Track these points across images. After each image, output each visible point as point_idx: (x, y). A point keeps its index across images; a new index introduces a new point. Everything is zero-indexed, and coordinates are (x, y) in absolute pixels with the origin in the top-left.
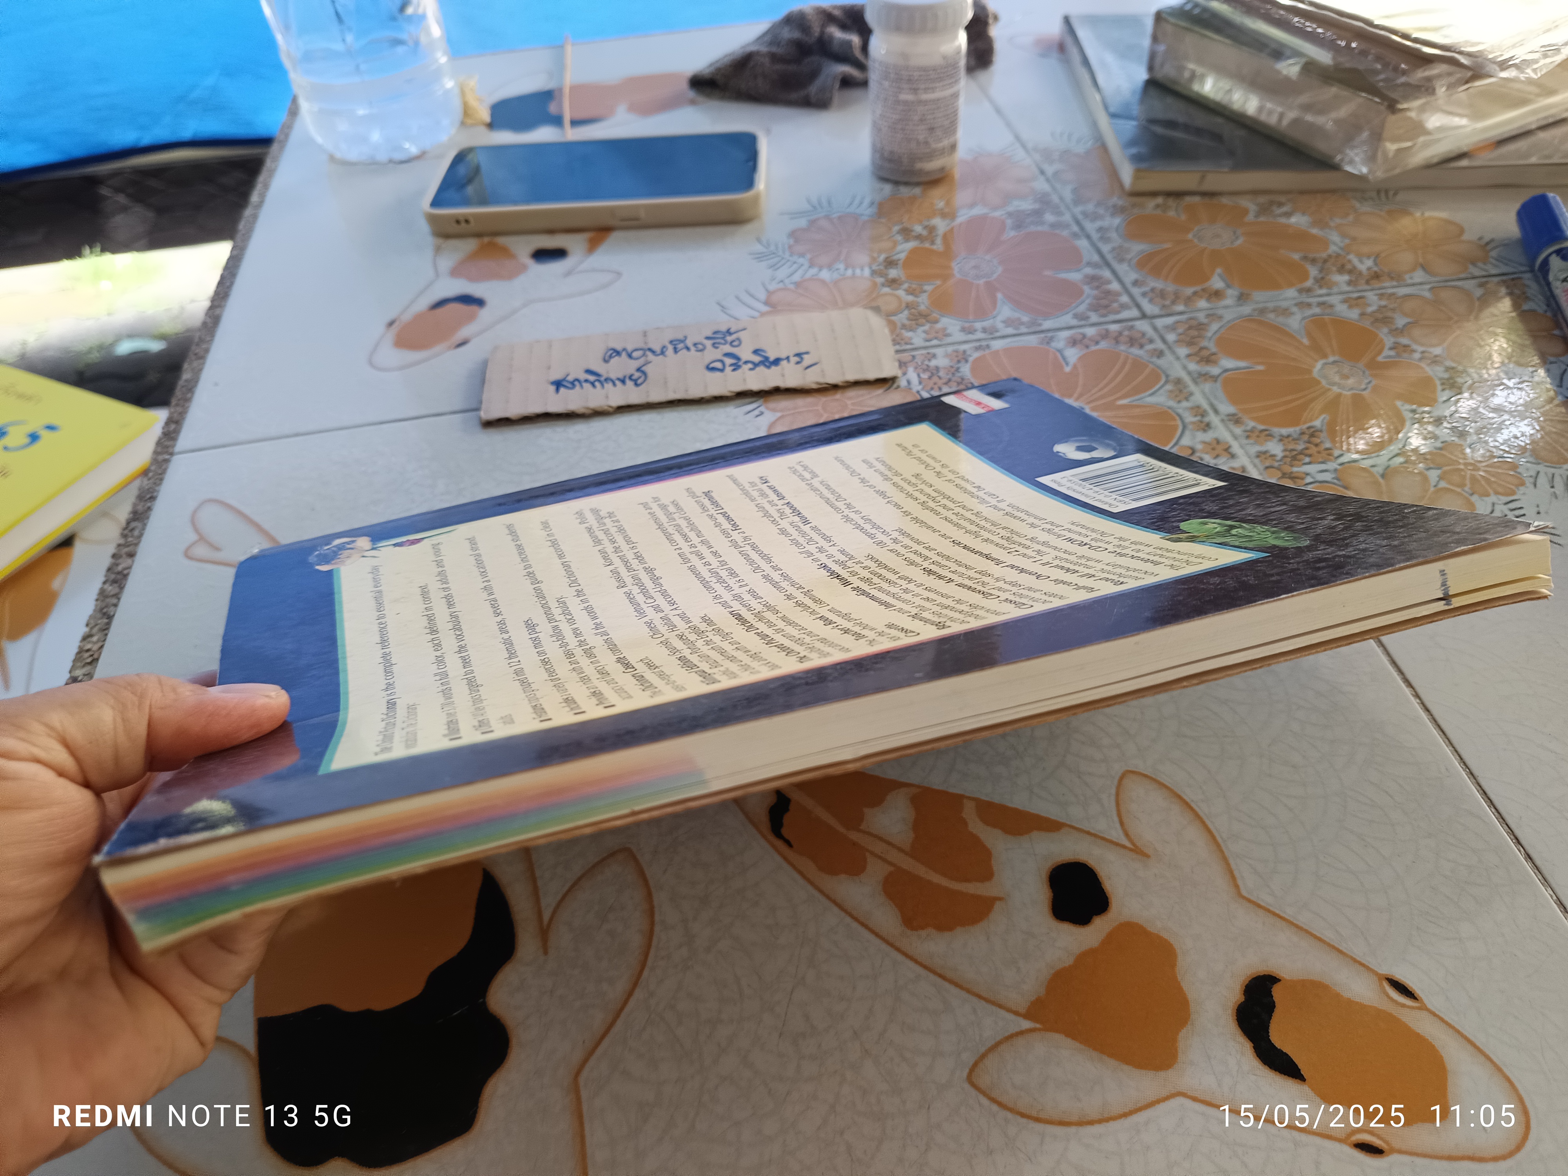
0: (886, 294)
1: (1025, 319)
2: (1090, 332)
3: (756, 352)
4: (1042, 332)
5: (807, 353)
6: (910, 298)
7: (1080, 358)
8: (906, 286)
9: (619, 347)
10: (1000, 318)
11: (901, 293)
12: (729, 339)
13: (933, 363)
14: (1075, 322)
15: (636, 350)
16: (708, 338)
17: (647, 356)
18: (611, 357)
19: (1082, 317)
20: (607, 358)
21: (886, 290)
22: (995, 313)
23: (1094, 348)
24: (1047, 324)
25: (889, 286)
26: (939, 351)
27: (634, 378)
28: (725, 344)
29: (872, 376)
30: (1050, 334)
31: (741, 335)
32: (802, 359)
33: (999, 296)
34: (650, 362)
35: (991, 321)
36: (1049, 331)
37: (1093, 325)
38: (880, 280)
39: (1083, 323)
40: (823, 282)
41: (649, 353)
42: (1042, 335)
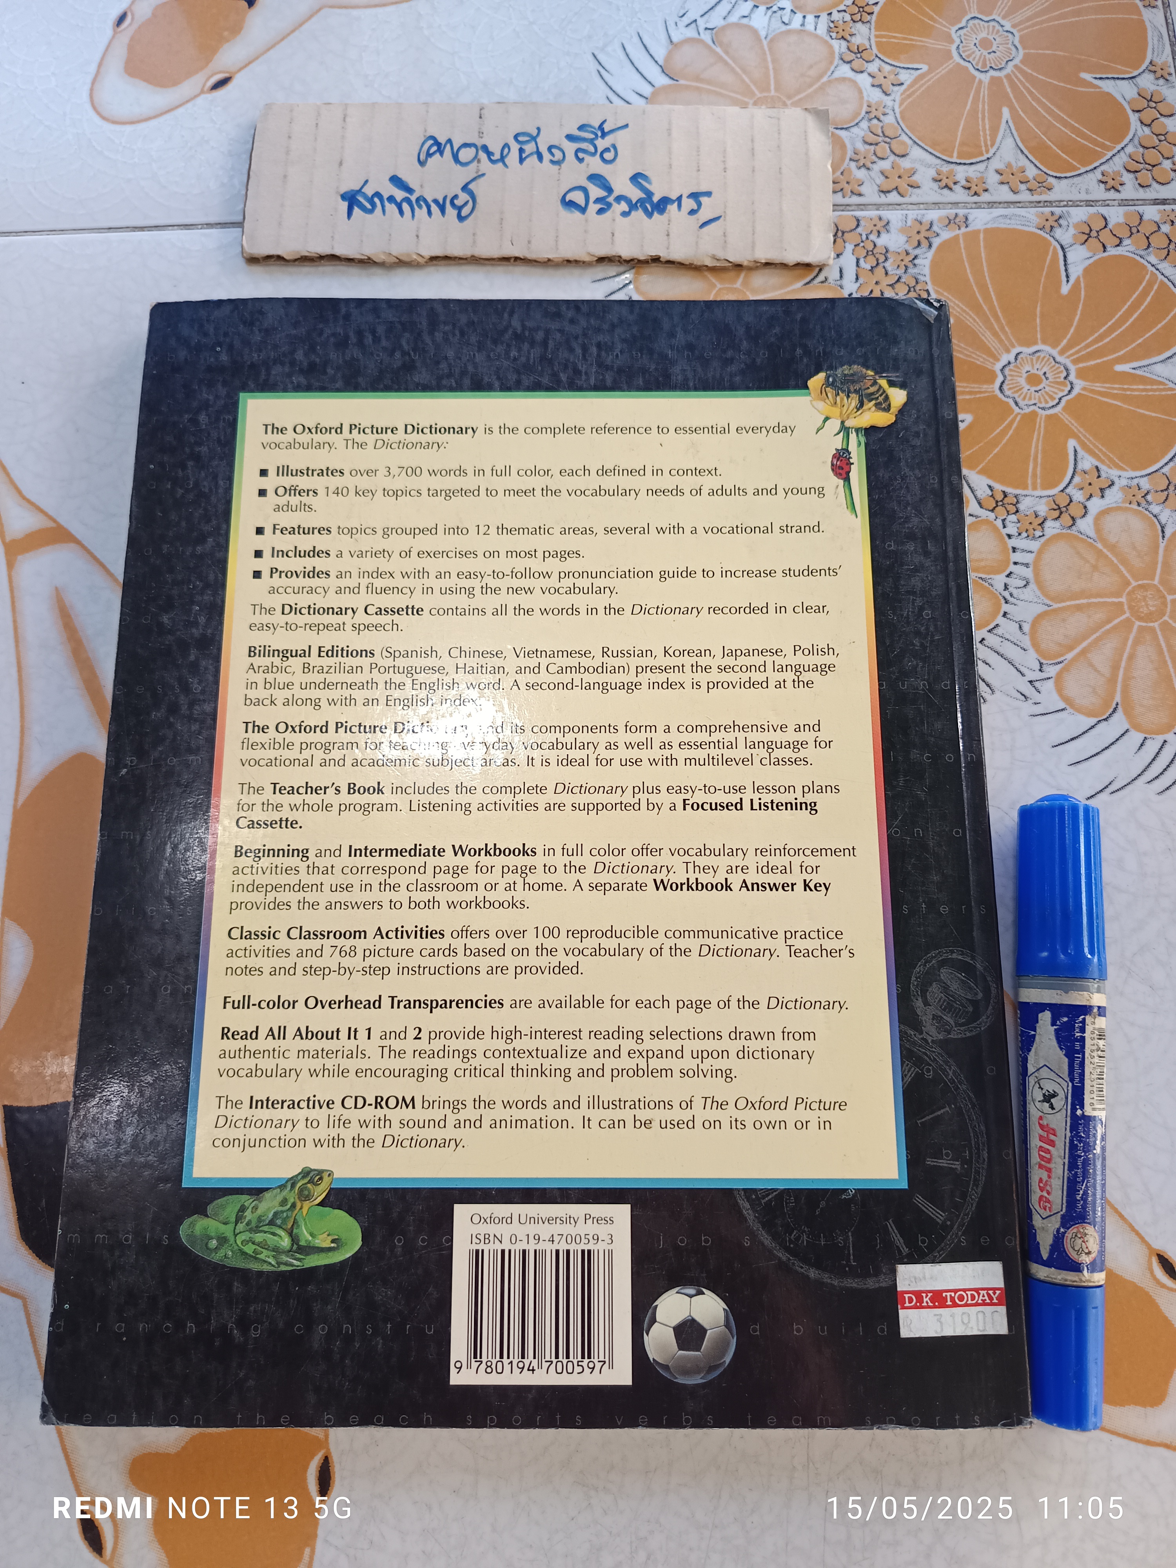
0: (844, 79)
1: (1031, 172)
2: (1116, 216)
3: (636, 178)
4: (1048, 203)
5: (708, 194)
6: (876, 95)
7: (1086, 271)
8: (873, 67)
9: (442, 140)
10: (996, 164)
11: (864, 80)
12: (601, 144)
13: (883, 241)
14: (1099, 193)
15: (466, 145)
16: (570, 138)
17: (479, 161)
18: (429, 155)
19: (1111, 184)
20: (422, 157)
21: (845, 70)
22: (992, 151)
23: (1112, 251)
24: (1061, 190)
25: (850, 62)
26: (894, 217)
27: (458, 202)
28: (593, 154)
29: (792, 257)
30: (1058, 211)
31: (619, 138)
32: (699, 205)
33: (1006, 113)
34: (483, 175)
35: (981, 167)
36: (1058, 203)
37: (1124, 203)
38: (839, 46)
39: (1112, 194)
40: (755, 32)
41: (483, 156)
42: (1047, 210)
